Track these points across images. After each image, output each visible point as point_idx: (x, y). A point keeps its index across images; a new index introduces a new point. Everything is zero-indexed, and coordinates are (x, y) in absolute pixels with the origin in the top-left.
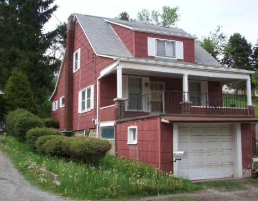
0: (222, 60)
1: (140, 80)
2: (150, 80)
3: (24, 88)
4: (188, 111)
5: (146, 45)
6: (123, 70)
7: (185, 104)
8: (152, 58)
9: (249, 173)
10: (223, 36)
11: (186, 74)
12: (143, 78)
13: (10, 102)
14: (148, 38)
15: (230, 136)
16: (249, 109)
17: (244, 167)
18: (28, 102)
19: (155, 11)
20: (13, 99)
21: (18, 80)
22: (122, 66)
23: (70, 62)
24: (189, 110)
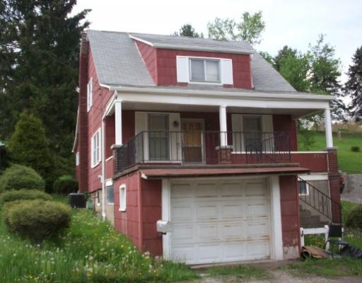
0: (346, 84)
1: (167, 118)
2: (181, 117)
3: (36, 136)
4: (227, 160)
5: (175, 67)
6: (124, 104)
7: (221, 149)
8: (184, 85)
9: (294, 252)
10: (329, 47)
11: (223, 105)
12: (171, 114)
13: (15, 156)
14: (177, 57)
15: (264, 195)
16: (329, 154)
17: (286, 243)
18: (40, 155)
19: (230, 20)
20: (20, 152)
21: (28, 126)
22: (121, 99)
23: (83, 98)
24: (229, 158)
